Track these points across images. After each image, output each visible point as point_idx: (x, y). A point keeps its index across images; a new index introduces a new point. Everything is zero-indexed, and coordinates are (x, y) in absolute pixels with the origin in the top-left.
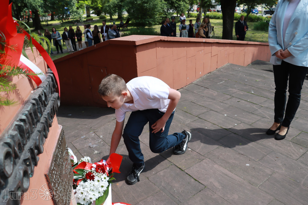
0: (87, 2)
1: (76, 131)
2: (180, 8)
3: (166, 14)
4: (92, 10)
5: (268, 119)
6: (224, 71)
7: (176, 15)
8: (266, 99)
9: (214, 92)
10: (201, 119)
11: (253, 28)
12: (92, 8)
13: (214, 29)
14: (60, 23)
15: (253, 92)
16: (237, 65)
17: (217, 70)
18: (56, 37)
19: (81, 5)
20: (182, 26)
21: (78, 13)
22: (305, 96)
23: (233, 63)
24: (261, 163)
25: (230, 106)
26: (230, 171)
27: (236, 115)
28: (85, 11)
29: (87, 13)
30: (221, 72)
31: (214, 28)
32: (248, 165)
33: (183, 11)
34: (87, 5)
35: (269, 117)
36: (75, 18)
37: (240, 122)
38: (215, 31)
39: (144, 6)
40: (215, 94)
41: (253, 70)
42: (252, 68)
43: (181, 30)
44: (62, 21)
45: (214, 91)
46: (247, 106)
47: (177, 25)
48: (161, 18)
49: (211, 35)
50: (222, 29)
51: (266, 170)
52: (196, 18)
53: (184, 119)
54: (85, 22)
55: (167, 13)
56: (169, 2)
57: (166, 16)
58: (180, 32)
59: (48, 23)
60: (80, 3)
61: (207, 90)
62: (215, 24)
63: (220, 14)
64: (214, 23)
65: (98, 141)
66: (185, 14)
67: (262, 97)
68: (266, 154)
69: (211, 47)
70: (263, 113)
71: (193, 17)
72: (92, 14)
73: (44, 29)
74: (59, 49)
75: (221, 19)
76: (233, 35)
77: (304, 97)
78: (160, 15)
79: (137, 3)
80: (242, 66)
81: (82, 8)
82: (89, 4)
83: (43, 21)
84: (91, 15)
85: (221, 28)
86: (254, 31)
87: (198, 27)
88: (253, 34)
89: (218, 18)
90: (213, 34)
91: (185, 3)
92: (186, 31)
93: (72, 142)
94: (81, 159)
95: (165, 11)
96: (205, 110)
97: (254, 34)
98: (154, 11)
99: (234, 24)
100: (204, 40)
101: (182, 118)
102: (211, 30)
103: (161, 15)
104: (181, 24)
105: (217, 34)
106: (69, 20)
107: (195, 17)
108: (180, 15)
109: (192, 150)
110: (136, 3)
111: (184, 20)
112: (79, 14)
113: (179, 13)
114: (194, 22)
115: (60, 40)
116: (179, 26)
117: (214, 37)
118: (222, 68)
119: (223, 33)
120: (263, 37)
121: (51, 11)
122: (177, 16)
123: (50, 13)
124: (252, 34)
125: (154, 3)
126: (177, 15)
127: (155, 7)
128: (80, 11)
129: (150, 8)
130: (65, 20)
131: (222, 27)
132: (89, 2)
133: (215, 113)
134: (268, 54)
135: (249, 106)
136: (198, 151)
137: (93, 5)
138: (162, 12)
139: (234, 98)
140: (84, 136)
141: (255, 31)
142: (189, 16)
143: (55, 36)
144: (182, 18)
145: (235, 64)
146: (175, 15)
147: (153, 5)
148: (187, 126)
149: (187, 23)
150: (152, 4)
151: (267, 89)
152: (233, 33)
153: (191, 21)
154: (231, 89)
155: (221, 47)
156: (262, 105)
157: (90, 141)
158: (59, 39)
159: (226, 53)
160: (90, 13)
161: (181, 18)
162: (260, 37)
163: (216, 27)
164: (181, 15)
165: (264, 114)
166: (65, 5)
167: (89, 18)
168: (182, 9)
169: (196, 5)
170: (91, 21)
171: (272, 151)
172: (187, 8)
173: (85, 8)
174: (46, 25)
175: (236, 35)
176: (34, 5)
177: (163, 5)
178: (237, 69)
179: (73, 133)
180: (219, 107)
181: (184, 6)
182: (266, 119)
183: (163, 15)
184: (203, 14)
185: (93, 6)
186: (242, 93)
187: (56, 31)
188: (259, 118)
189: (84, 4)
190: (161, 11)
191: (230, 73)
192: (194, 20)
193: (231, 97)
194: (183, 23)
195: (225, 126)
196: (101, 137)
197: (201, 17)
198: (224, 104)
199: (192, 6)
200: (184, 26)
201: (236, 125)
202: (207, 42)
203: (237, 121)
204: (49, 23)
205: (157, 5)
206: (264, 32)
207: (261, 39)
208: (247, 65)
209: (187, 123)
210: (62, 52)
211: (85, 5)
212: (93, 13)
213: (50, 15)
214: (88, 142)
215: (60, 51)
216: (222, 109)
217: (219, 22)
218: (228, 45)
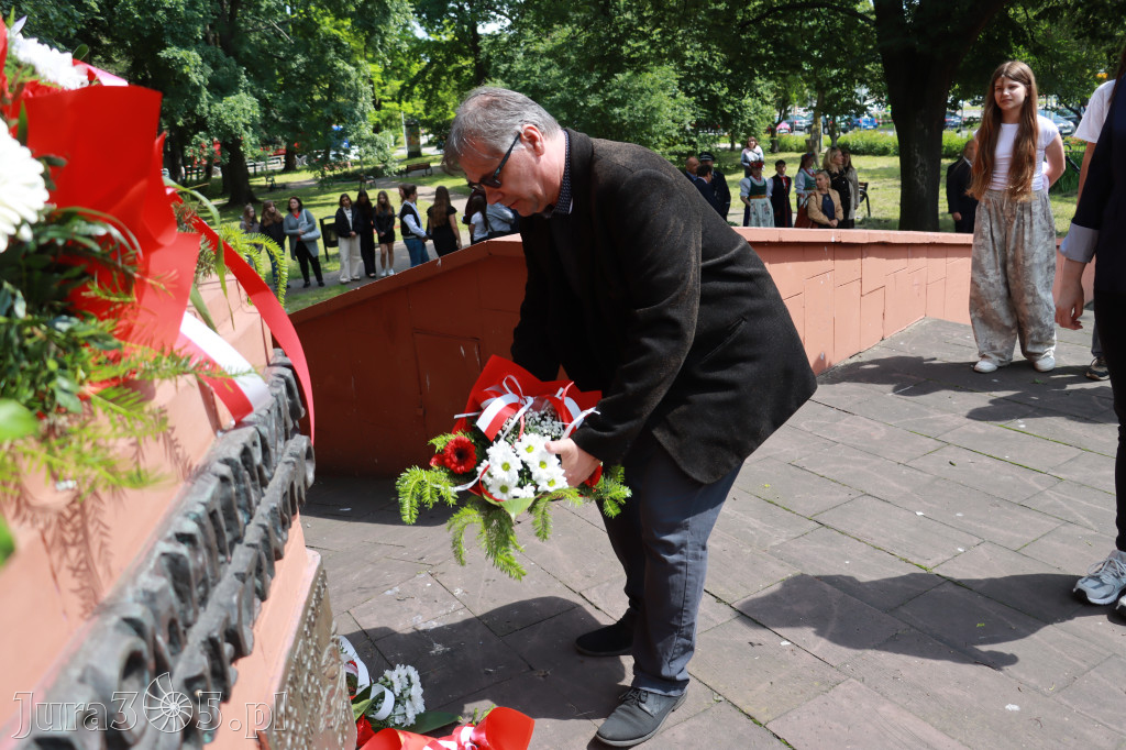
0: (410, 103)
1: (369, 569)
2: (743, 119)
3: (691, 142)
4: (427, 134)
5: (1088, 528)
6: (910, 348)
7: (729, 146)
8: (1074, 452)
9: (876, 428)
10: (827, 527)
12: (426, 124)
13: (868, 192)
14: (316, 179)
15: (1023, 426)
16: (958, 325)
17: (882, 343)
18: (300, 230)
19: (390, 118)
20: (752, 183)
21: (378, 144)
23: (942, 318)
24: (1066, 702)
25: (938, 478)
26: (943, 731)
27: (959, 515)
28: (403, 138)
29: (409, 144)
30: (899, 350)
31: (869, 187)
32: (1016, 708)
33: (751, 129)
34: (411, 115)
35: (1090, 523)
36: (366, 163)
37: (976, 541)
38: (874, 200)
39: (614, 117)
40: (880, 433)
43: (749, 199)
44: (323, 175)
45: (872, 422)
46: (1003, 478)
47: (733, 182)
48: (674, 158)
49: (858, 214)
50: (898, 192)
51: (1088, 732)
52: (800, 155)
53: (765, 528)
54: (404, 176)
55: (695, 139)
56: (702, 98)
57: (690, 148)
58: (744, 205)
59: (273, 180)
60: (384, 108)
61: (847, 419)
62: (872, 173)
63: (890, 137)
64: (867, 171)
65: (446, 606)
66: (759, 140)
67: (1058, 445)
68: (1085, 666)
69: (859, 260)
70: (1065, 505)
71: (792, 150)
72: (425, 145)
73: (260, 202)
74: (311, 271)
75: (895, 154)
76: (940, 211)
78: (669, 145)
79: (585, 106)
81: (391, 127)
82: (418, 112)
83: (256, 175)
84: (425, 151)
85: (895, 186)
87: (809, 185)
89: (884, 152)
90: (867, 212)
91: (759, 103)
92: (768, 200)
93: (352, 611)
94: (382, 674)
95: (687, 132)
96: (844, 496)
98: (649, 134)
99: (944, 173)
100: (832, 235)
101: (755, 523)
102: (856, 197)
103: (674, 144)
104: (747, 175)
105: (882, 210)
106: (345, 170)
107: (798, 151)
108: (742, 143)
109: (793, 647)
110: (582, 104)
111: (759, 164)
112: (380, 148)
113: (738, 136)
114: (792, 170)
115: (313, 241)
116: (742, 184)
117: (869, 221)
118: (902, 338)
119: (901, 205)
121: (286, 140)
122: (733, 149)
123: (283, 146)
125: (647, 104)
126: (733, 144)
127: (651, 115)
128: (387, 136)
129: (632, 122)
130: (332, 169)
131: (899, 183)
132: (417, 106)
133: (880, 504)
135: (1010, 478)
136: (815, 649)
137: (430, 117)
138: (677, 134)
139: (952, 449)
140: (397, 589)
142: (775, 147)
143: (297, 227)
144: (751, 156)
145: (950, 321)
146: (724, 144)
147: (645, 112)
148: (772, 554)
149: (768, 173)
150: (640, 107)
151: (1076, 414)
152: (940, 205)
153: (780, 164)
154: (939, 416)
155: (899, 258)
156: (1061, 476)
157: (416, 608)
158: (309, 235)
159: (915, 282)
160: (419, 143)
161: (745, 156)
163: (877, 186)
164: (746, 145)
165: (1070, 509)
166: (332, 116)
167: (417, 161)
168: (750, 121)
169: (801, 106)
170: (423, 171)
171: (1108, 654)
172: (768, 119)
173: (404, 128)
174: (266, 186)
175: (951, 211)
176: (228, 122)
177: (681, 111)
178: (958, 339)
179: (357, 576)
180: (894, 485)
181: (757, 113)
182: (1077, 530)
183: (679, 148)
184: (826, 139)
185: (432, 120)
186: (981, 431)
187: (300, 207)
188: (1050, 524)
189: (400, 111)
190: (675, 134)
191: (934, 354)
192: (793, 160)
193: (939, 444)
194: (755, 172)
195: (918, 556)
196: (458, 592)
197: (820, 150)
198: (914, 471)
199: (786, 112)
200: (758, 183)
201: (961, 550)
202: (844, 241)
203: (965, 534)
204: (279, 179)
205: (658, 109)
209: (775, 543)
210: (321, 284)
211: (401, 116)
212: (430, 144)
213: (281, 152)
214: (410, 610)
215: (313, 279)
216: (906, 489)
217: (886, 166)
218: (924, 250)
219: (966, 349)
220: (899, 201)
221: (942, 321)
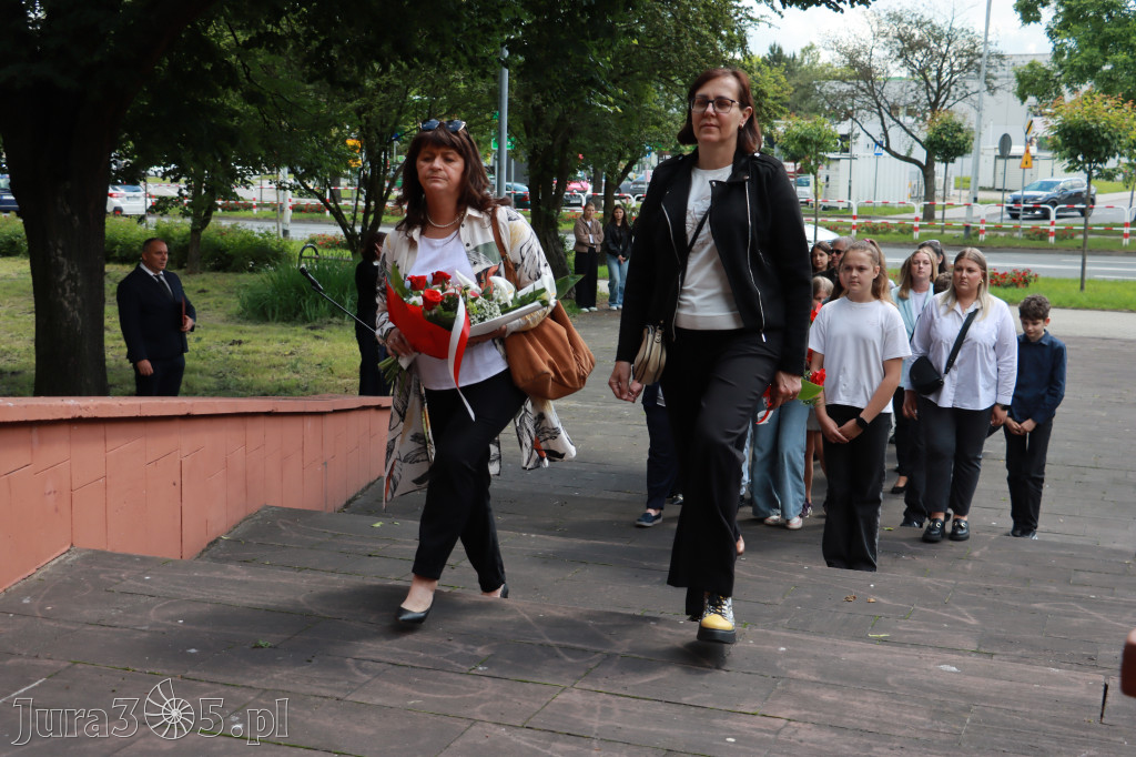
6: (41, 609)
11: (235, 305)
16: (130, 558)
22: (544, 700)
23: (101, 547)
30: (22, 613)
41: (238, 578)
42: (231, 567)
67: (295, 751)
77: (537, 707)
80: (166, 562)
86: (242, 327)
88: (236, 347)
97: (244, 347)
118: (27, 591)
120: (299, 360)
124: (234, 343)
134: (325, 463)
141: (249, 327)
145: (118, 551)
151: (324, 692)
159: (50, 487)
162: (276, 360)
178: (131, 582)
191: (88, 613)
206: (301, 329)
207: (287, 375)
208: (205, 546)
218: (63, 431)
219: (143, 600)
220: (33, 336)
221: (103, 553)
